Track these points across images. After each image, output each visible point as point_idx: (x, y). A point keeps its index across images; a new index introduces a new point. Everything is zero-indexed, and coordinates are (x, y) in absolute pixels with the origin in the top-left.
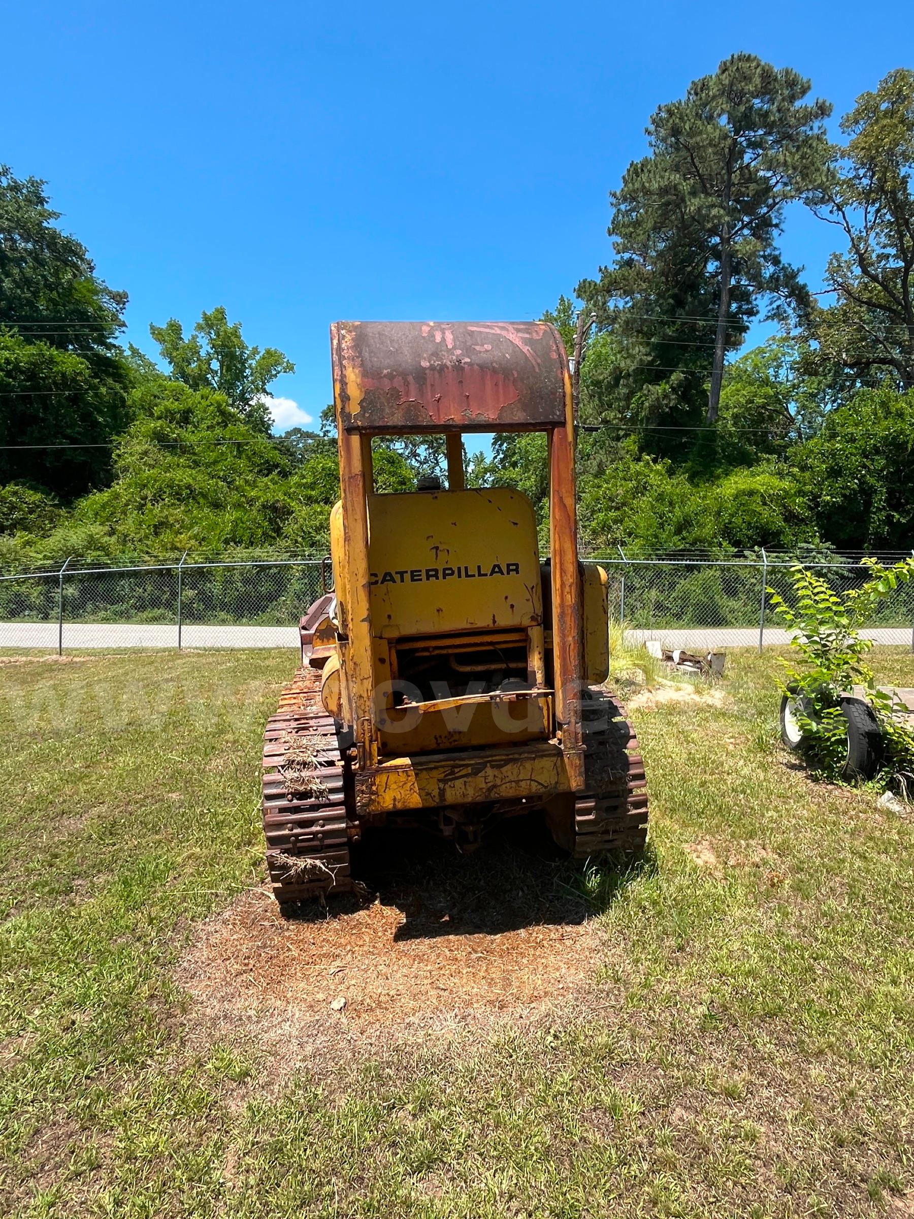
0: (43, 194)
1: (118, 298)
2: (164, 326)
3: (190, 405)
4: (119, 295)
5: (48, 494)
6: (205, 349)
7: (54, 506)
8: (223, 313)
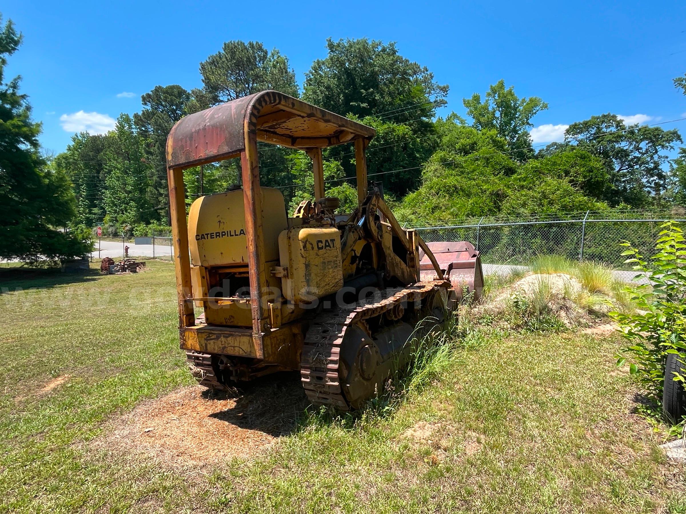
0: (396, 49)
1: (444, 89)
2: (471, 99)
3: (475, 140)
4: (444, 87)
5: (391, 195)
6: (492, 105)
7: (393, 201)
8: (502, 84)
